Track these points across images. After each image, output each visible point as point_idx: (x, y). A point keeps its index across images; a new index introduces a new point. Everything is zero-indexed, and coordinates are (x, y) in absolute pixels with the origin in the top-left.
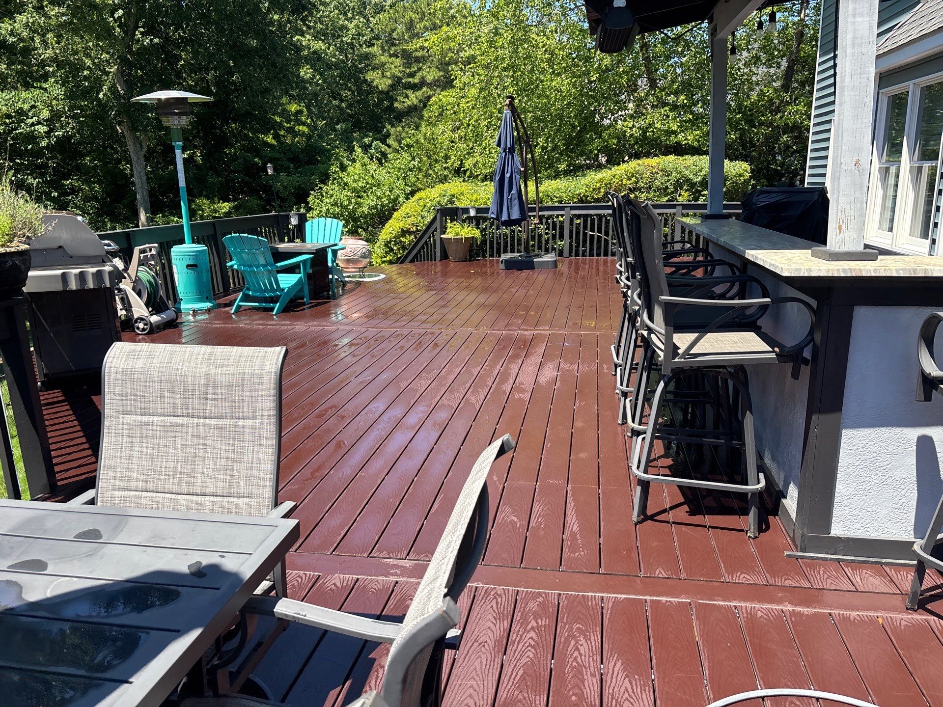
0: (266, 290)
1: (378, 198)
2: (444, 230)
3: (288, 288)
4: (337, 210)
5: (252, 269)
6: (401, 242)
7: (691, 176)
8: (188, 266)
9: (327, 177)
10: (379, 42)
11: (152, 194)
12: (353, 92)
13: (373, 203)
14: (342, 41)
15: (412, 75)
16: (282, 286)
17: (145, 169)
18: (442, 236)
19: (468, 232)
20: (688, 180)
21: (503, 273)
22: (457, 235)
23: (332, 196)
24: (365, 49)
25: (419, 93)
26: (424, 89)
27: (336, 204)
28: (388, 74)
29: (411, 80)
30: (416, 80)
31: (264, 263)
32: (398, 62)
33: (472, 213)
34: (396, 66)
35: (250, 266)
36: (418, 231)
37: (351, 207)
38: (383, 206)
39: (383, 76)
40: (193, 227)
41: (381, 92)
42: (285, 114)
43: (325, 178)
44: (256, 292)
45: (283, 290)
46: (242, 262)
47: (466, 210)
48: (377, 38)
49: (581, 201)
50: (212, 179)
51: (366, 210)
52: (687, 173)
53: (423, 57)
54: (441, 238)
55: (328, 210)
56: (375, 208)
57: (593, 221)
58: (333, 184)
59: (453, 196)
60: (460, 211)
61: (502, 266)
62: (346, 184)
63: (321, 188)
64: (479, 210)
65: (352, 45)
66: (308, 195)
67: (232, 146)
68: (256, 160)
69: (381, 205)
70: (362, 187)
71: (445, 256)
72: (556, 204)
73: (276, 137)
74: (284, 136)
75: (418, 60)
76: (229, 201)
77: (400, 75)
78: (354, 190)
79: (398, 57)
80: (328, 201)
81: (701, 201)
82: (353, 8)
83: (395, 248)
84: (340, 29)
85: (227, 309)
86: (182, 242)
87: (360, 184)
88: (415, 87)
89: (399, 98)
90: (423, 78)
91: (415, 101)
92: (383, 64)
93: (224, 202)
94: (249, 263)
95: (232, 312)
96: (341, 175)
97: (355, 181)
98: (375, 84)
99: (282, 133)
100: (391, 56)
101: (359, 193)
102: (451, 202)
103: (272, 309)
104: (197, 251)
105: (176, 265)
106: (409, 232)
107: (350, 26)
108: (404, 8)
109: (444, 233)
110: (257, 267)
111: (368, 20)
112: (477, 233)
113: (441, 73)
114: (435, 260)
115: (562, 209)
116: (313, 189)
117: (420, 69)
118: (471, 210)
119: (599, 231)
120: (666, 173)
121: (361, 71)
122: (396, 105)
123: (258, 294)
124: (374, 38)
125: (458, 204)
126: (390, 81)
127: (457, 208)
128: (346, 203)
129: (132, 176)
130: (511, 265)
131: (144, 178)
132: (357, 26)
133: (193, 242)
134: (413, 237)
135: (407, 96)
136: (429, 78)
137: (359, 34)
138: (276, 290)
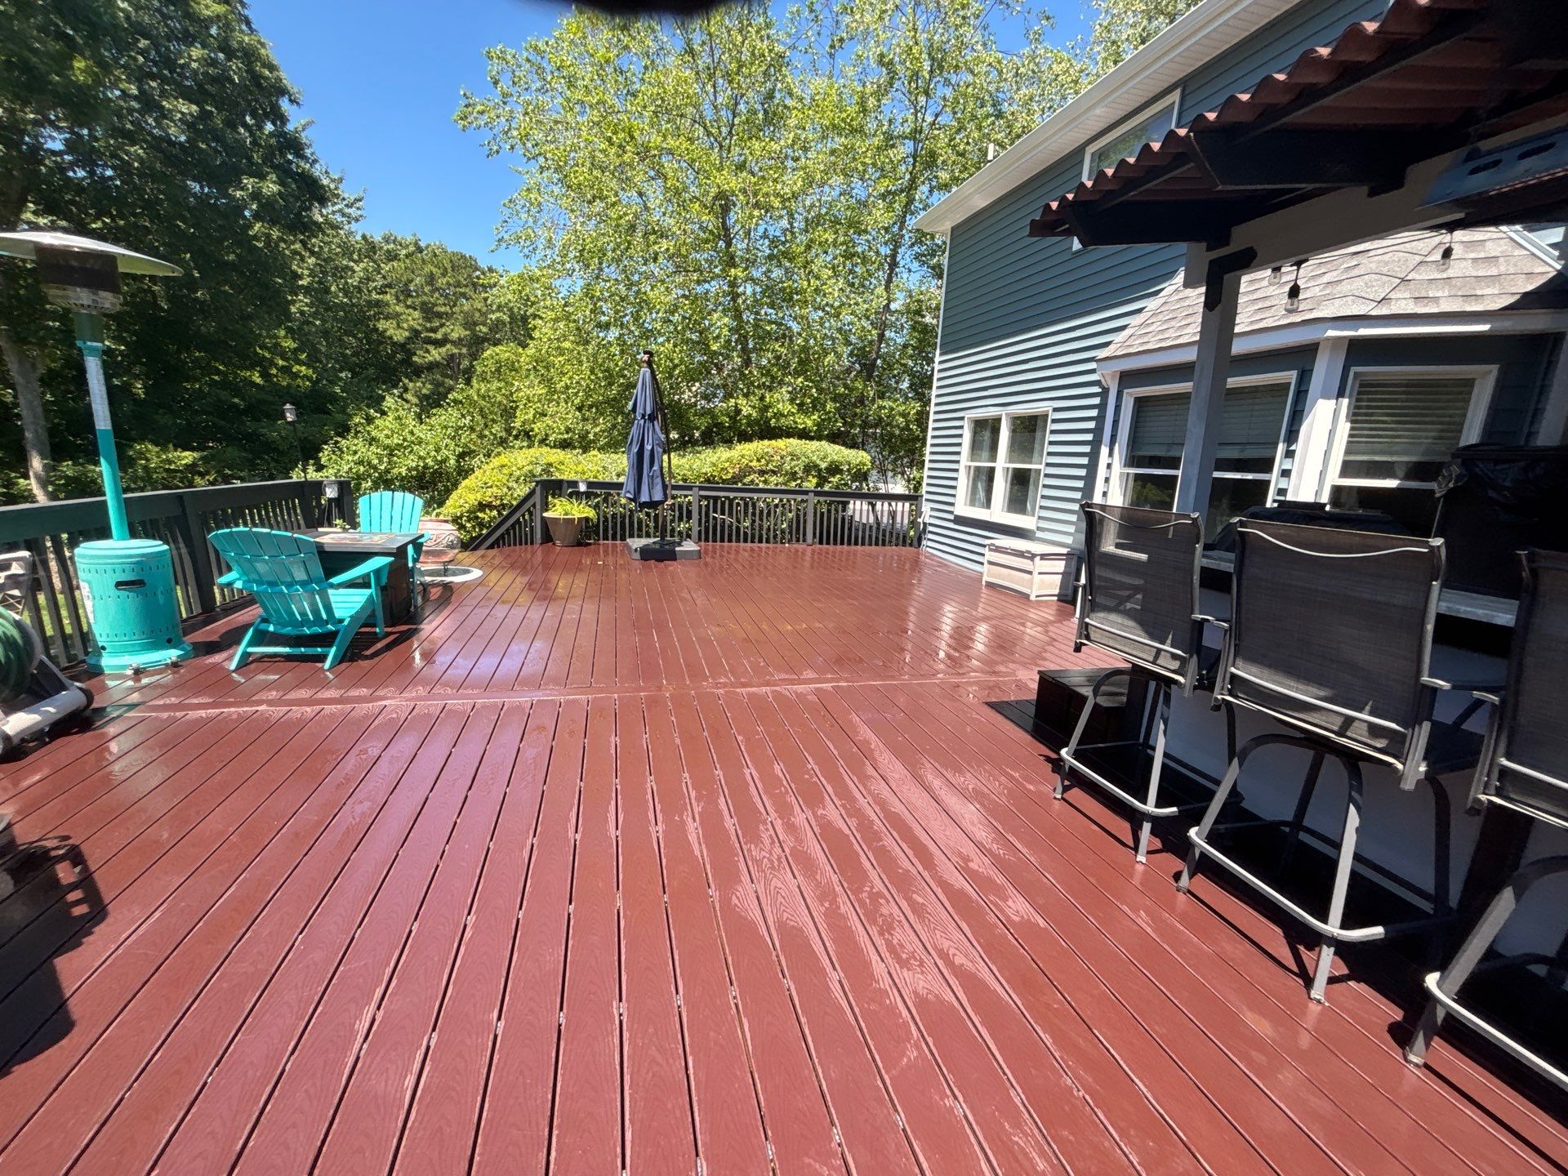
0: (305, 622)
1: (420, 458)
2: (546, 507)
3: (351, 617)
4: (362, 469)
5: (277, 589)
6: (477, 517)
7: (818, 462)
8: (119, 584)
9: (347, 429)
10: (393, 291)
11: (52, 432)
12: (360, 340)
13: (414, 465)
14: (346, 283)
15: (434, 330)
16: (338, 614)
17: (42, 398)
18: (545, 515)
19: (579, 511)
20: (816, 466)
21: (638, 564)
22: (566, 514)
23: (355, 452)
24: (374, 296)
25: (443, 350)
26: (448, 346)
27: (361, 463)
28: (405, 325)
29: (432, 335)
30: (439, 336)
31: (305, 578)
32: (416, 314)
33: (583, 488)
34: (414, 318)
35: (272, 584)
36: (503, 506)
37: (382, 467)
38: (426, 467)
39: (399, 327)
40: (129, 506)
41: (394, 344)
42: (277, 349)
43: (344, 430)
44: (284, 626)
45: (341, 621)
46: (254, 576)
47: (574, 484)
48: (390, 286)
49: (708, 481)
50: (163, 419)
51: (404, 471)
52: (815, 458)
53: (447, 314)
54: (543, 519)
55: (351, 469)
56: (416, 469)
57: (723, 504)
58: (356, 436)
59: (550, 465)
60: (565, 485)
61: (637, 556)
62: (373, 439)
63: (337, 442)
64: (590, 485)
65: (360, 290)
66: (321, 450)
67: (197, 380)
68: (236, 400)
69: (424, 467)
70: (398, 445)
71: (547, 538)
72: (681, 483)
73: (265, 375)
74: (276, 376)
75: (439, 315)
76: (192, 449)
77: (419, 328)
78: (386, 447)
79: (415, 309)
80: (350, 458)
81: (826, 488)
82: (360, 250)
83: (468, 525)
84: (343, 269)
85: (217, 658)
86: (104, 533)
87: (396, 441)
88: (438, 343)
89: (418, 352)
90: (445, 334)
91: (438, 358)
92: (398, 315)
93: (185, 449)
94: (271, 579)
95: (233, 665)
96: (368, 428)
97: (387, 437)
98: (388, 333)
99: (274, 371)
100: (408, 307)
101: (391, 451)
102: (548, 472)
103: (322, 658)
104: (143, 555)
105: (89, 583)
106: (490, 506)
107: (357, 268)
108: (423, 260)
109: (547, 510)
110: (289, 585)
111: (379, 266)
112: (591, 513)
113: (468, 333)
114: (532, 543)
115: (690, 488)
116: (326, 443)
117: (442, 325)
118: (581, 484)
119: (731, 515)
120: (794, 456)
121: (369, 319)
122: (415, 359)
123: (288, 630)
124: (386, 286)
125: (558, 476)
126: (407, 334)
127: (561, 482)
128: (375, 462)
129: (16, 405)
130: (646, 554)
131: (39, 410)
132: (365, 270)
133: (133, 534)
134: (495, 513)
135: (428, 351)
136: (455, 336)
137: (368, 279)
138: (327, 622)
